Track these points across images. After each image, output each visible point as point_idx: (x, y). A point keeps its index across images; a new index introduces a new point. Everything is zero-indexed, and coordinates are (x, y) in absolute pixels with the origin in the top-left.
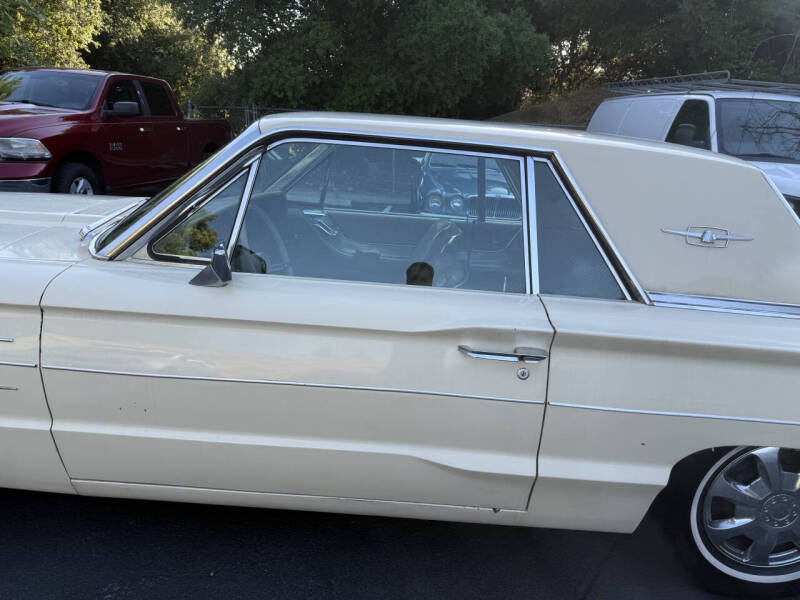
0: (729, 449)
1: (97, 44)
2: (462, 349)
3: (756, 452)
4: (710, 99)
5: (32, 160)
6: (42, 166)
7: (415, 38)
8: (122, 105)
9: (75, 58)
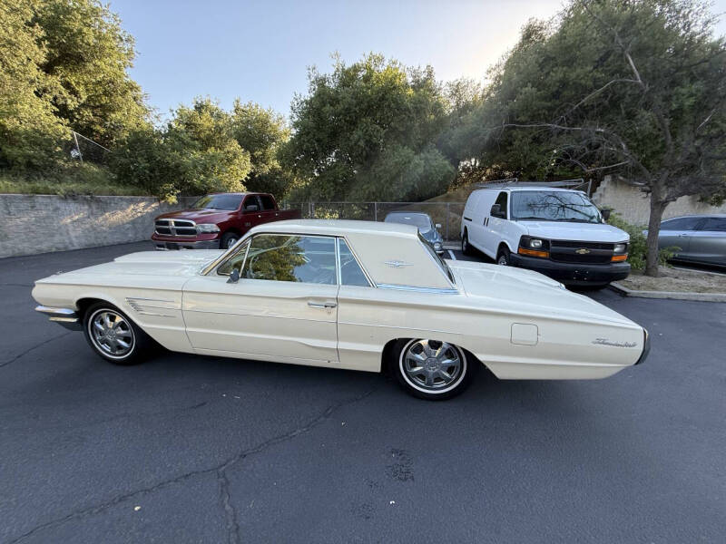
0: (411, 339)
1: (249, 178)
2: (309, 304)
3: (420, 342)
4: (509, 190)
5: (213, 233)
6: (216, 235)
7: (383, 167)
8: (251, 207)
9: (240, 184)
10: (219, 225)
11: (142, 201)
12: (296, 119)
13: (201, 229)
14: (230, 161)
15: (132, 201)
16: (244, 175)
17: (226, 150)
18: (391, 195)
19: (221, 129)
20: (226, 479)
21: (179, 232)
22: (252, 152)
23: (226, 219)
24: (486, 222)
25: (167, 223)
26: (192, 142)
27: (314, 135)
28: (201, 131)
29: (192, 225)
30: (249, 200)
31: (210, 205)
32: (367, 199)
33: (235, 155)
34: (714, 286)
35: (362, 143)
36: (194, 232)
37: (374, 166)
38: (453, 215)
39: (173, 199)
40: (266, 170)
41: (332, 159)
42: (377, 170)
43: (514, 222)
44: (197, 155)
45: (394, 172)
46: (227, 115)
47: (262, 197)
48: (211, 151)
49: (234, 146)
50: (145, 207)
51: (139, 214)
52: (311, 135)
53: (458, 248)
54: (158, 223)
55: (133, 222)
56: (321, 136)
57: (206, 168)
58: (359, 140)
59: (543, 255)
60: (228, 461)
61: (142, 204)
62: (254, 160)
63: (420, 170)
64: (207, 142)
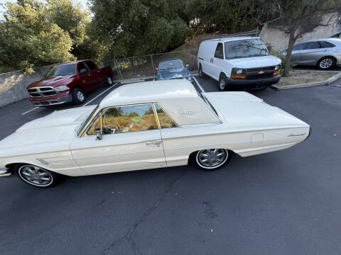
1: (73, 48)
2: (147, 144)
4: (223, 42)
8: (83, 71)
10: (68, 86)
11: (12, 75)
12: (92, 5)
13: (58, 90)
14: (57, 39)
15: (5, 77)
16: (69, 47)
17: (52, 32)
18: (159, 49)
19: (43, 17)
20: (133, 241)
21: (45, 94)
22: (69, 30)
23: (71, 81)
24: (212, 61)
25: (35, 90)
26: (27, 30)
27: (106, 16)
28: (30, 21)
29: (51, 89)
30: (80, 66)
31: (56, 73)
32: (146, 54)
33: (59, 34)
34: (311, 78)
35: (136, 19)
36: (54, 92)
37: (146, 32)
38: (192, 56)
39: (31, 70)
40: (81, 41)
41: (120, 29)
42: (149, 35)
43: (227, 61)
44: (34, 38)
45: (159, 35)
46: (42, 4)
47: (86, 62)
48: (43, 34)
49: (56, 28)
50: (15, 79)
51: (14, 84)
52: (104, 16)
53: (197, 75)
54: (29, 91)
55: (12, 89)
56: (110, 16)
57: (44, 47)
58: (134, 17)
59: (243, 77)
60: (130, 230)
61: (13, 77)
62: (72, 36)
63: (172, 32)
64: (37, 28)
